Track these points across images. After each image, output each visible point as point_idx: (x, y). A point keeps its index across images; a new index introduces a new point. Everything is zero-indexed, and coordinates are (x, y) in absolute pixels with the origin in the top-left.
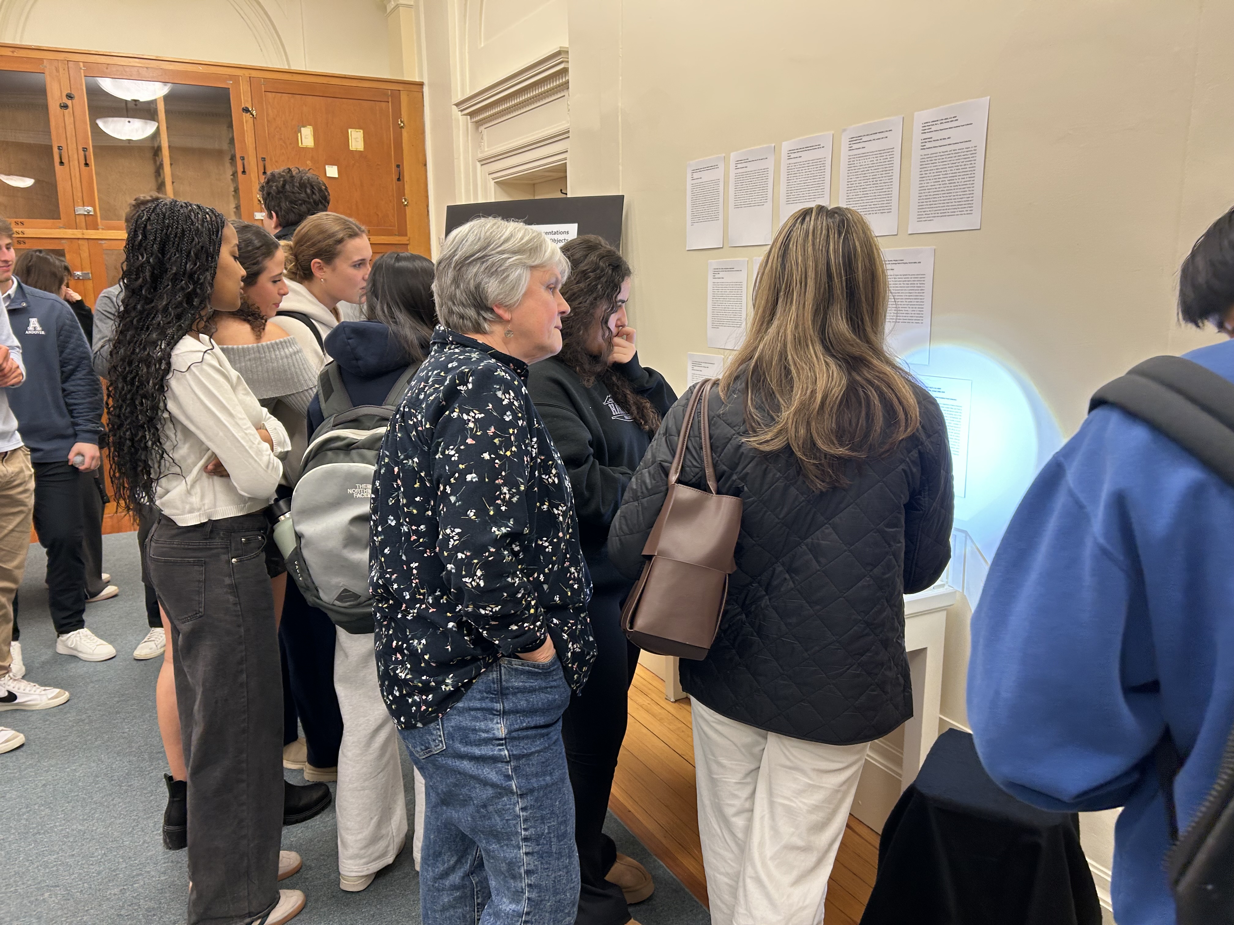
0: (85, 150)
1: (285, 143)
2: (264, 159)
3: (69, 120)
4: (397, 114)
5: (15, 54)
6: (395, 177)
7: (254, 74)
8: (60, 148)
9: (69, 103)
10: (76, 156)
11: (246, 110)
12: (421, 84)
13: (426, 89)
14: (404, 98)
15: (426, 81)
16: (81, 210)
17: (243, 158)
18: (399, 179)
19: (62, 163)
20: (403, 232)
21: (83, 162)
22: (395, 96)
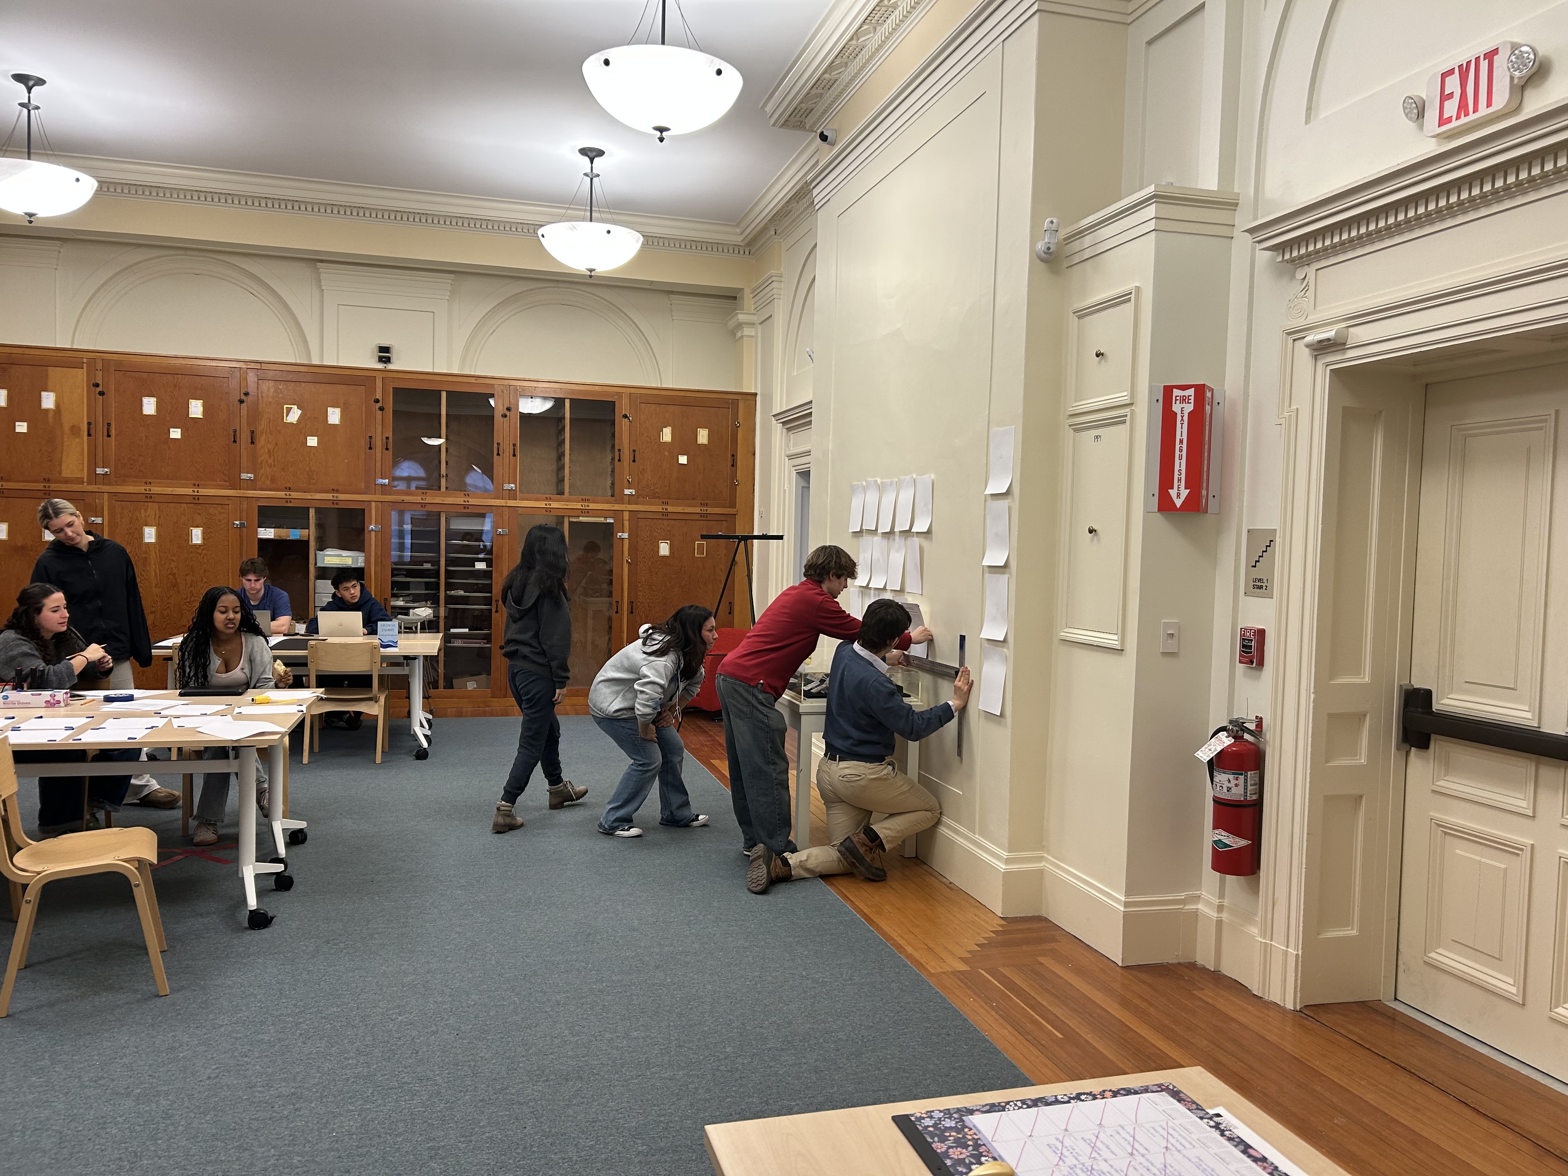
0: (514, 445)
1: (650, 439)
2: (634, 451)
3: (506, 425)
4: (736, 417)
5: (477, 382)
6: (730, 463)
7: (633, 390)
8: (498, 444)
9: (508, 413)
10: (508, 449)
11: (625, 416)
12: (756, 394)
13: (758, 398)
14: (741, 405)
15: (759, 392)
16: (507, 486)
17: (619, 450)
18: (733, 466)
19: (498, 454)
20: (733, 505)
21: (512, 453)
22: (735, 403)
